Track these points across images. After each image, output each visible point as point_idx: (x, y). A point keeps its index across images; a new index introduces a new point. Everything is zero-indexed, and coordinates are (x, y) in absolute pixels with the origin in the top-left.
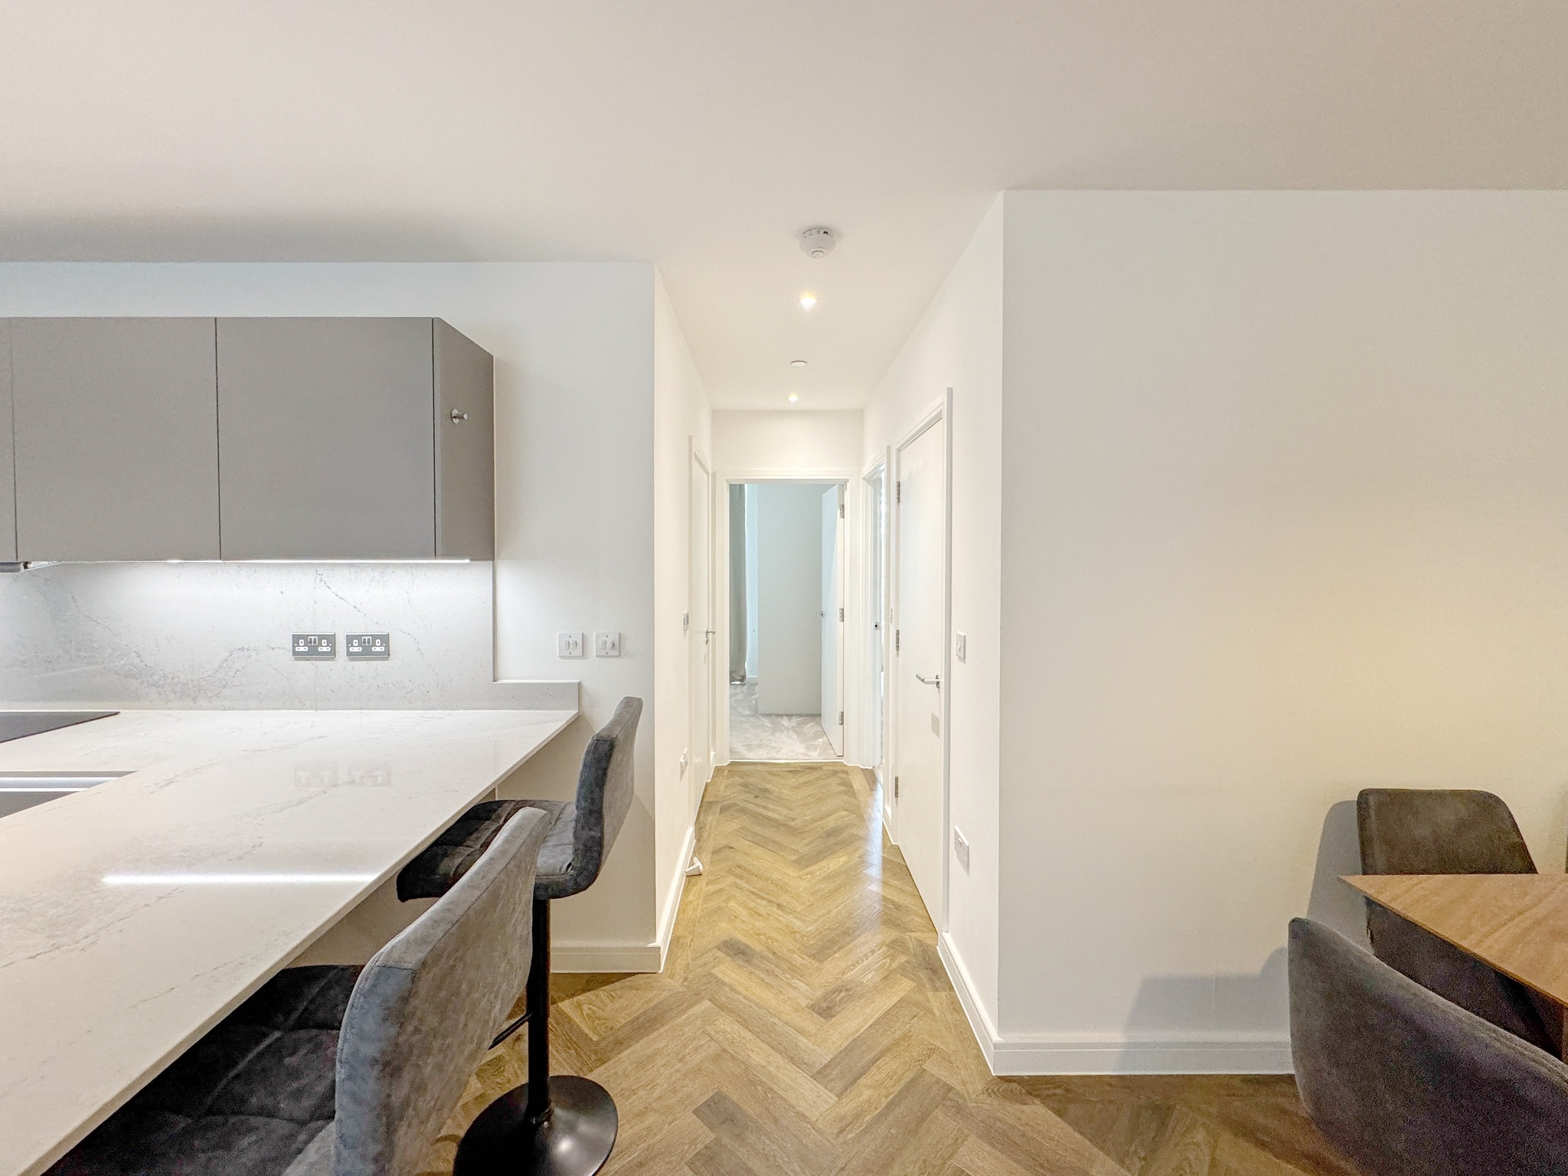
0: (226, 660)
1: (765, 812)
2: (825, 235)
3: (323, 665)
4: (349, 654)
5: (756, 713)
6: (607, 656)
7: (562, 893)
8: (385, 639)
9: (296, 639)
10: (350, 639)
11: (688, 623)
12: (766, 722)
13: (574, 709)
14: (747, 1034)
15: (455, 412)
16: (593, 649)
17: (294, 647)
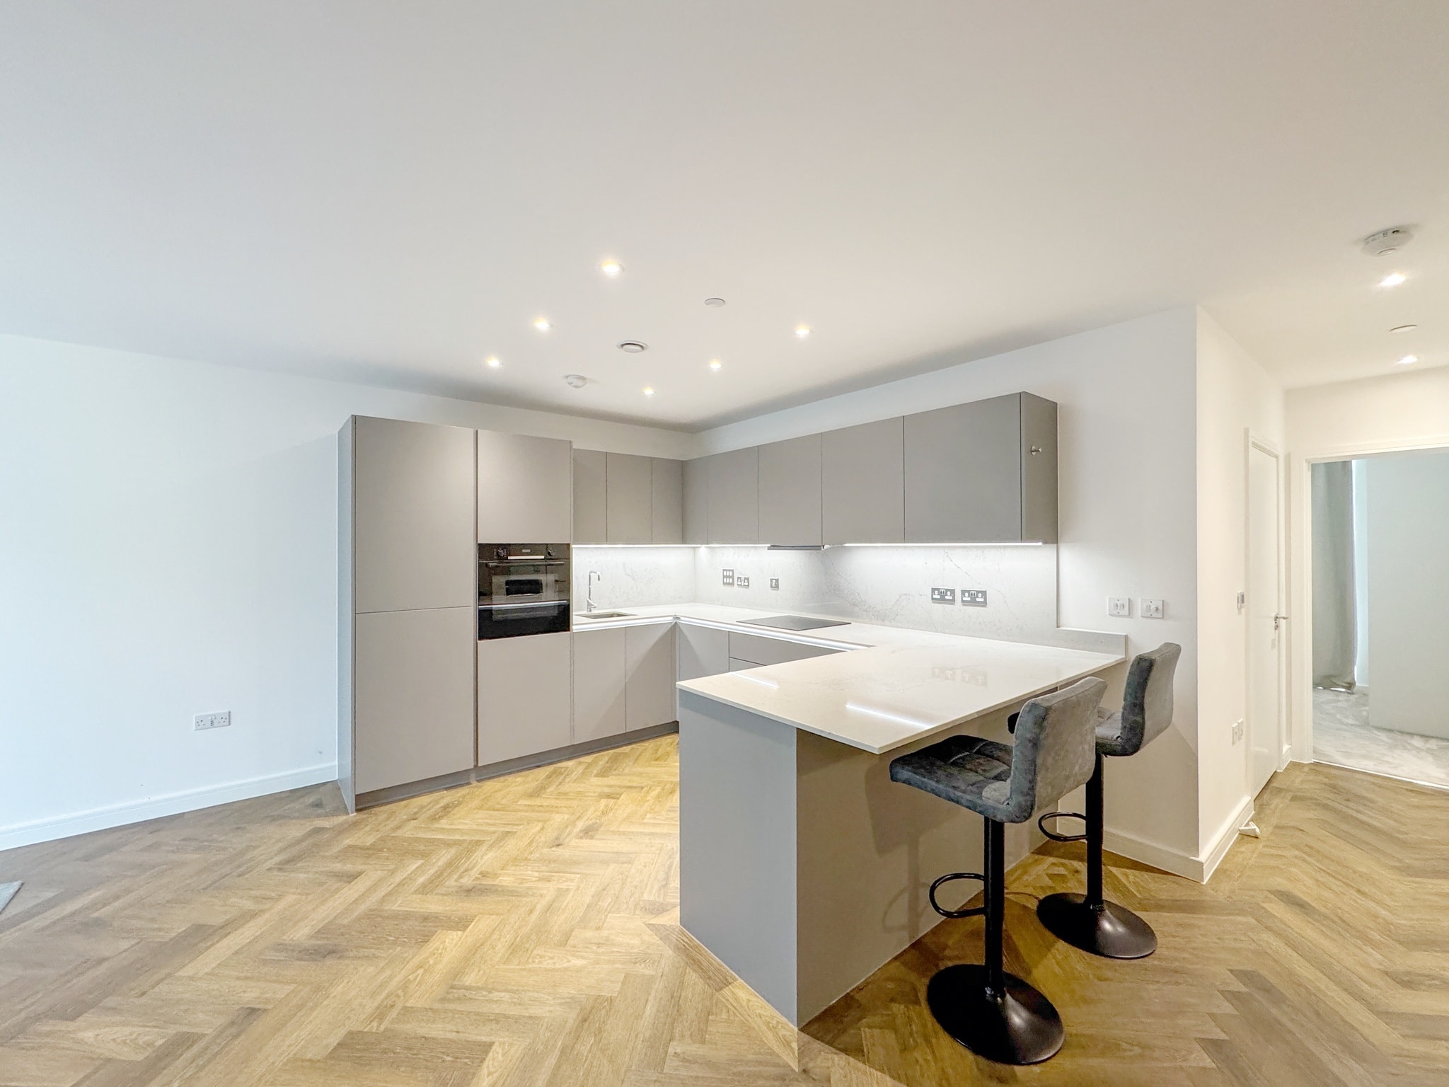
0: (898, 600)
1: (1354, 814)
2: (1396, 235)
3: (948, 607)
4: (963, 601)
5: (1365, 724)
6: (1151, 617)
7: (1114, 753)
8: (984, 593)
9: (933, 590)
10: (963, 592)
11: (1243, 602)
12: (1383, 736)
13: (1122, 655)
14: (1295, 954)
15: (1034, 448)
16: (1138, 611)
17: (932, 595)
